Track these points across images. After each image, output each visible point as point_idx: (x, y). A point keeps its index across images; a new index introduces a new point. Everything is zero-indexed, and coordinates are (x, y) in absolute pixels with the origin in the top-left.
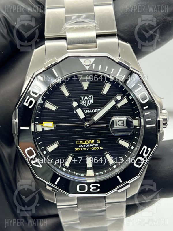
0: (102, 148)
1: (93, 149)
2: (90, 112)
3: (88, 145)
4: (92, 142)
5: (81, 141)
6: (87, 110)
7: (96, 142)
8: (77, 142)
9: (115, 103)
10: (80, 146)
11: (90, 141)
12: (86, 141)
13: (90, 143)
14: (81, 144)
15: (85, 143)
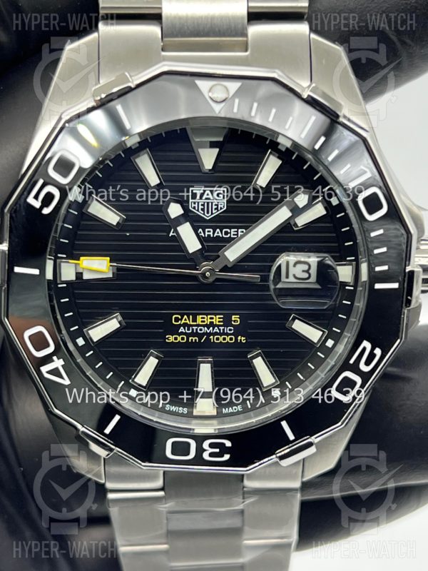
0: (243, 338)
1: (218, 339)
2: (216, 234)
3: (206, 328)
4: (217, 319)
5: (185, 317)
6: (207, 230)
7: (227, 322)
8: (174, 317)
9: (290, 214)
11: (211, 318)
12: (199, 318)
13: (212, 323)
14: (185, 325)
15: (195, 323)
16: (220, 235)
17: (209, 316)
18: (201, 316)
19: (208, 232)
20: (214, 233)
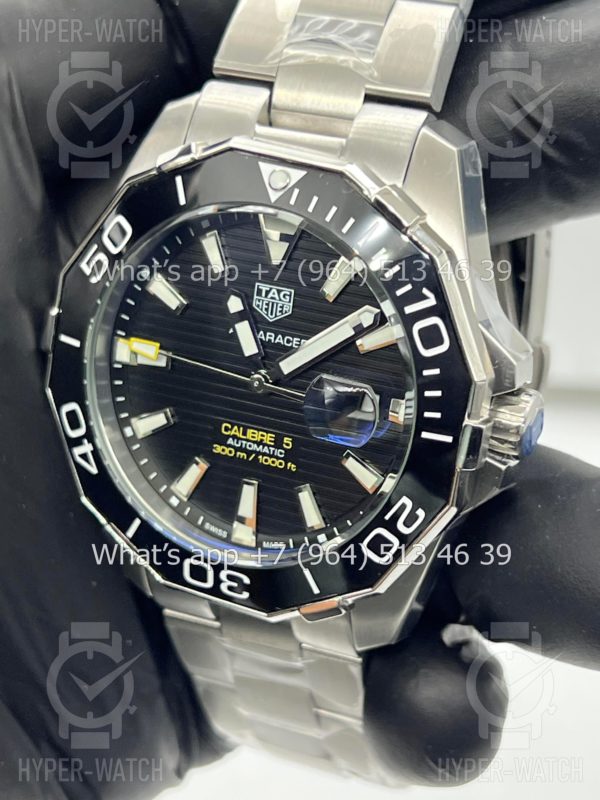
0: (293, 466)
1: (266, 461)
2: (277, 341)
3: (256, 446)
4: (268, 438)
5: (236, 428)
6: (268, 334)
7: (278, 444)
8: (224, 425)
9: (353, 333)
10: (230, 441)
11: (262, 436)
12: (250, 431)
13: (262, 440)
14: (234, 437)
15: (244, 437)
16: (281, 341)
17: (261, 433)
18: (252, 431)
19: (270, 336)
20: (275, 339)
